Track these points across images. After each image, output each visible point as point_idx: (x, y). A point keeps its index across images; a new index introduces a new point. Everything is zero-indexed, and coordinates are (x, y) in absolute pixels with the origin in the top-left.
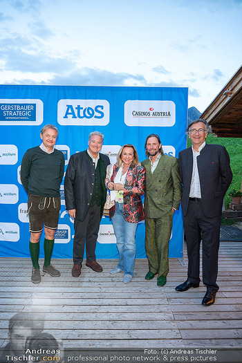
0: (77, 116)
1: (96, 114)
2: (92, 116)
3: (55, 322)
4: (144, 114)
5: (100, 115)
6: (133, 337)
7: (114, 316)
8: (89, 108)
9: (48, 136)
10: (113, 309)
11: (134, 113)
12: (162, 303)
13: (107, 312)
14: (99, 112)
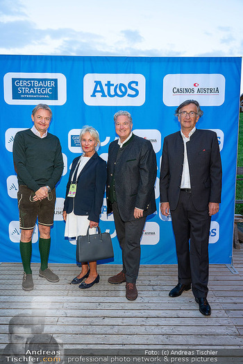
0: (106, 94)
1: (130, 92)
2: (124, 94)
3: (99, 336)
4: (187, 90)
5: (134, 93)
7: (166, 330)
8: (122, 85)
9: (40, 117)
10: (162, 322)
11: (175, 90)
12: (220, 315)
13: (158, 325)
14: (133, 89)
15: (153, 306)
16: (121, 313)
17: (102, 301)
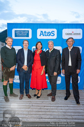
0: (44, 35)
1: (52, 34)
2: (50, 35)
3: (43, 112)
4: (70, 34)
5: (53, 35)
6: (74, 118)
7: (64, 111)
8: (49, 32)
10: (63, 108)
11: (66, 34)
12: (81, 106)
13: (61, 109)
14: (53, 33)
15: (59, 103)
16: (49, 105)
17: (43, 101)
